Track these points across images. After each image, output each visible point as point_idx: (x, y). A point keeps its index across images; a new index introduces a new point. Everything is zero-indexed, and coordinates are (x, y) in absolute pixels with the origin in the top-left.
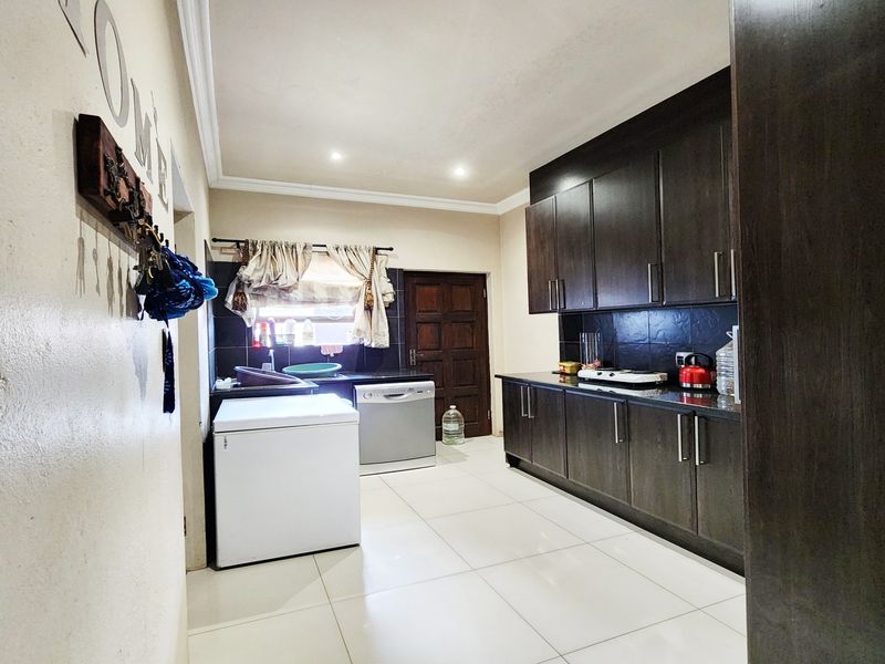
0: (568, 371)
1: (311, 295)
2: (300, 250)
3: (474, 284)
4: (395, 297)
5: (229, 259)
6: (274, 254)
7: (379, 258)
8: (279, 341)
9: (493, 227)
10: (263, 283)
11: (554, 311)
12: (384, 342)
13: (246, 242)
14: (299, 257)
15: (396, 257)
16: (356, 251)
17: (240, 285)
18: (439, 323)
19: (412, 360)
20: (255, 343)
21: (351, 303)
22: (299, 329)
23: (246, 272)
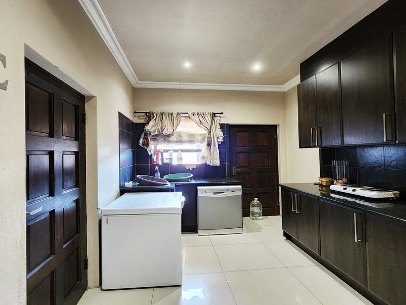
0: (324, 184)
1: (180, 138)
2: (175, 116)
3: (270, 131)
4: (224, 139)
5: (142, 121)
6: (162, 118)
7: (216, 118)
8: (165, 161)
9: (281, 99)
10: (156, 133)
11: (314, 147)
12: (217, 163)
13: (149, 113)
14: (175, 119)
15: (225, 117)
16: (203, 115)
17: (146, 134)
18: (249, 153)
19: (234, 172)
20: (154, 162)
21: (201, 142)
22: (175, 155)
23: (148, 128)
